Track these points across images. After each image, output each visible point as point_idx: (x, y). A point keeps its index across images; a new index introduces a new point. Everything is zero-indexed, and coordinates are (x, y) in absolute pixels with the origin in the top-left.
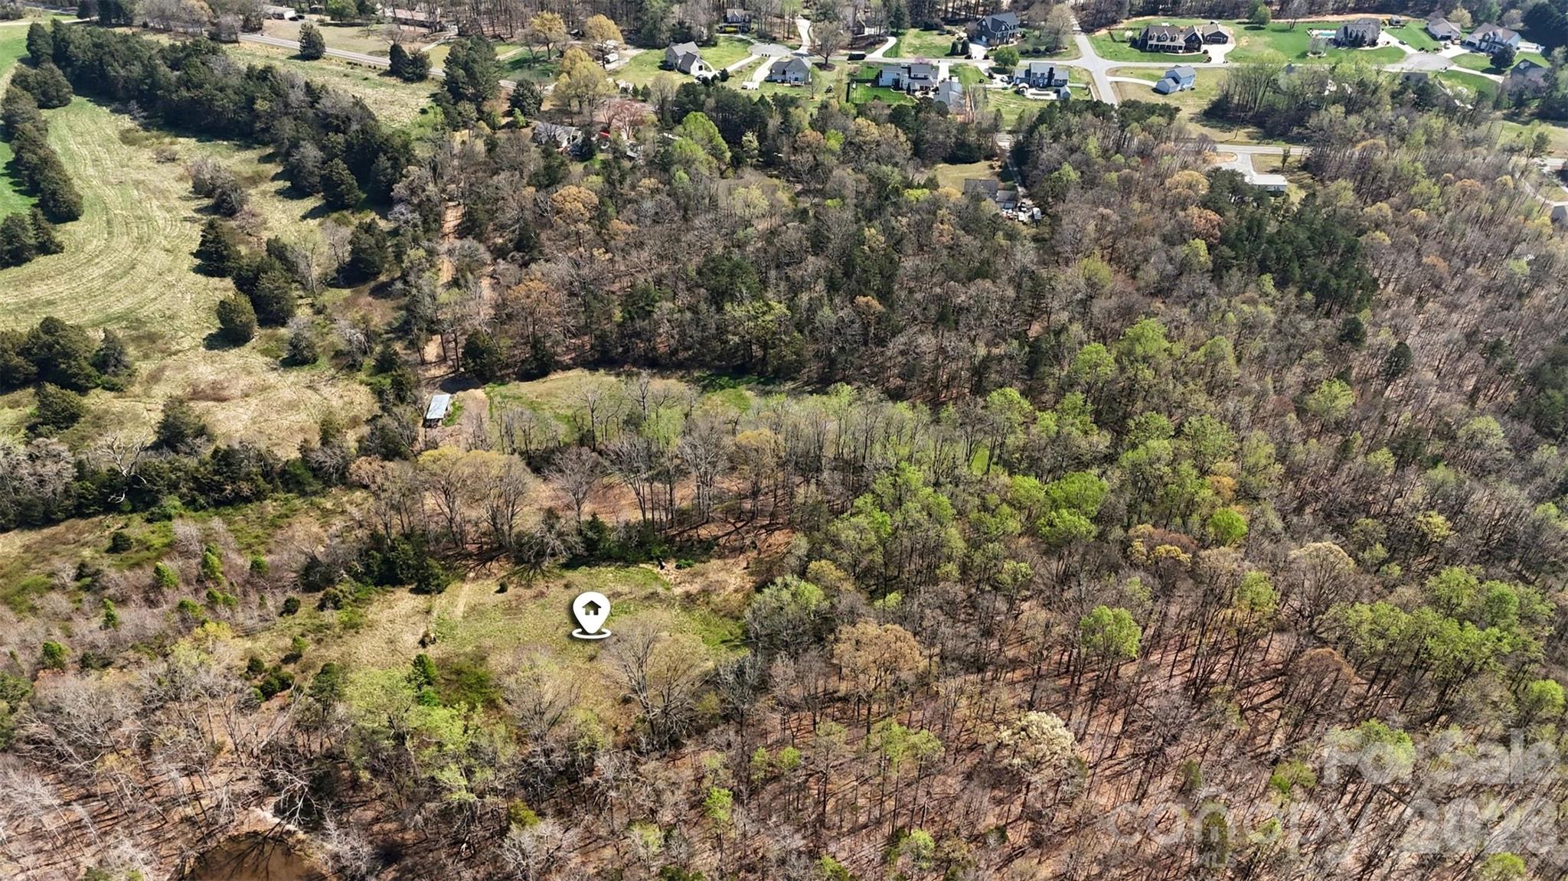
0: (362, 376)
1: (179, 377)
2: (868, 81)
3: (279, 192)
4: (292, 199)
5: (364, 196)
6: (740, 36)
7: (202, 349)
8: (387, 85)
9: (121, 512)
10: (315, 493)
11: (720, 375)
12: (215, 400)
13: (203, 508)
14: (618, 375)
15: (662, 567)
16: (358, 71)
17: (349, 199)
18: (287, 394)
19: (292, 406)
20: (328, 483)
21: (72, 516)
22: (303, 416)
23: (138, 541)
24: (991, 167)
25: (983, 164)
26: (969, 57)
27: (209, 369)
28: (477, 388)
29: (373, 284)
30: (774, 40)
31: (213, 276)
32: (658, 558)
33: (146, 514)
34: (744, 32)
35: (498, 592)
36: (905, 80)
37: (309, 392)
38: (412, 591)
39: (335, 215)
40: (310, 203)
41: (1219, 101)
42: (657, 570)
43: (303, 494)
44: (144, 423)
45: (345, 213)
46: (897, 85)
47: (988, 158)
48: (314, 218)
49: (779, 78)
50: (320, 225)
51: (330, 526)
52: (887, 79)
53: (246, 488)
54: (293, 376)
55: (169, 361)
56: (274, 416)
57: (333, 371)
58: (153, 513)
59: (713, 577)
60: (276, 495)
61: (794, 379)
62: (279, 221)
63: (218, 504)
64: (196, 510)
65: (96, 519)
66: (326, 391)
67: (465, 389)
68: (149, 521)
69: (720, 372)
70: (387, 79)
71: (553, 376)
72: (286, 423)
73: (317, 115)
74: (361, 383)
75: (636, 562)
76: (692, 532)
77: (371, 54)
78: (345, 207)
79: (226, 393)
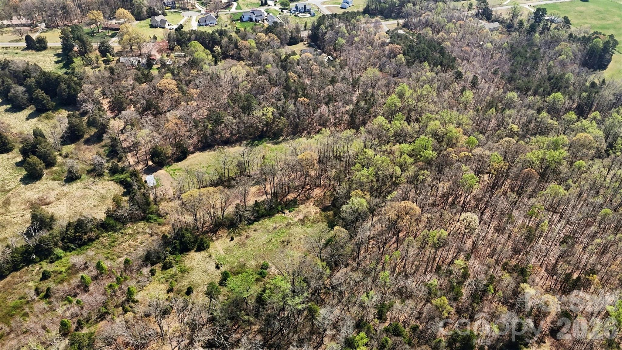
0: (106, 178)
1: (19, 200)
2: (238, 20)
3: (7, 111)
4: (15, 112)
5: (54, 104)
6: (173, 10)
7: (22, 186)
8: (29, 54)
9: (35, 263)
10: (120, 229)
11: (254, 141)
12: (45, 205)
13: (74, 249)
14: (215, 150)
15: (285, 213)
16: (9, 50)
17: (49, 106)
18: (78, 194)
19: (83, 197)
20: (124, 223)
21: (12, 272)
22: (91, 201)
23: (53, 272)
24: (304, 44)
25: (301, 44)
26: (269, 6)
27: (32, 193)
28: (160, 169)
29: (83, 140)
30: (188, 10)
31: (3, 153)
32: (281, 211)
33: (48, 260)
34: (174, 8)
35: (230, 241)
36: (254, 18)
37: (87, 190)
38: (196, 251)
39: (44, 115)
40: (27, 112)
41: (366, 8)
42: (283, 215)
43: (115, 231)
44: (16, 224)
45: (49, 112)
46: (250, 20)
47: (302, 41)
48: (33, 118)
49: (204, 24)
50: (39, 120)
51: (137, 239)
52: (246, 18)
53: (93, 235)
54: (74, 186)
55: (9, 194)
56: (78, 204)
57: (92, 179)
58: (52, 259)
59: (304, 211)
60: (103, 235)
61: (282, 135)
62: (16, 123)
63: (80, 246)
64: (70, 252)
65: (24, 269)
66: (95, 188)
67: (156, 171)
68: (51, 262)
69: (254, 139)
70: (27, 52)
71: (188, 157)
72: (86, 205)
73: (11, 73)
74: (108, 180)
75: (273, 215)
76: (285, 199)
77: (10, 42)
78: (49, 110)
79: (48, 201)
